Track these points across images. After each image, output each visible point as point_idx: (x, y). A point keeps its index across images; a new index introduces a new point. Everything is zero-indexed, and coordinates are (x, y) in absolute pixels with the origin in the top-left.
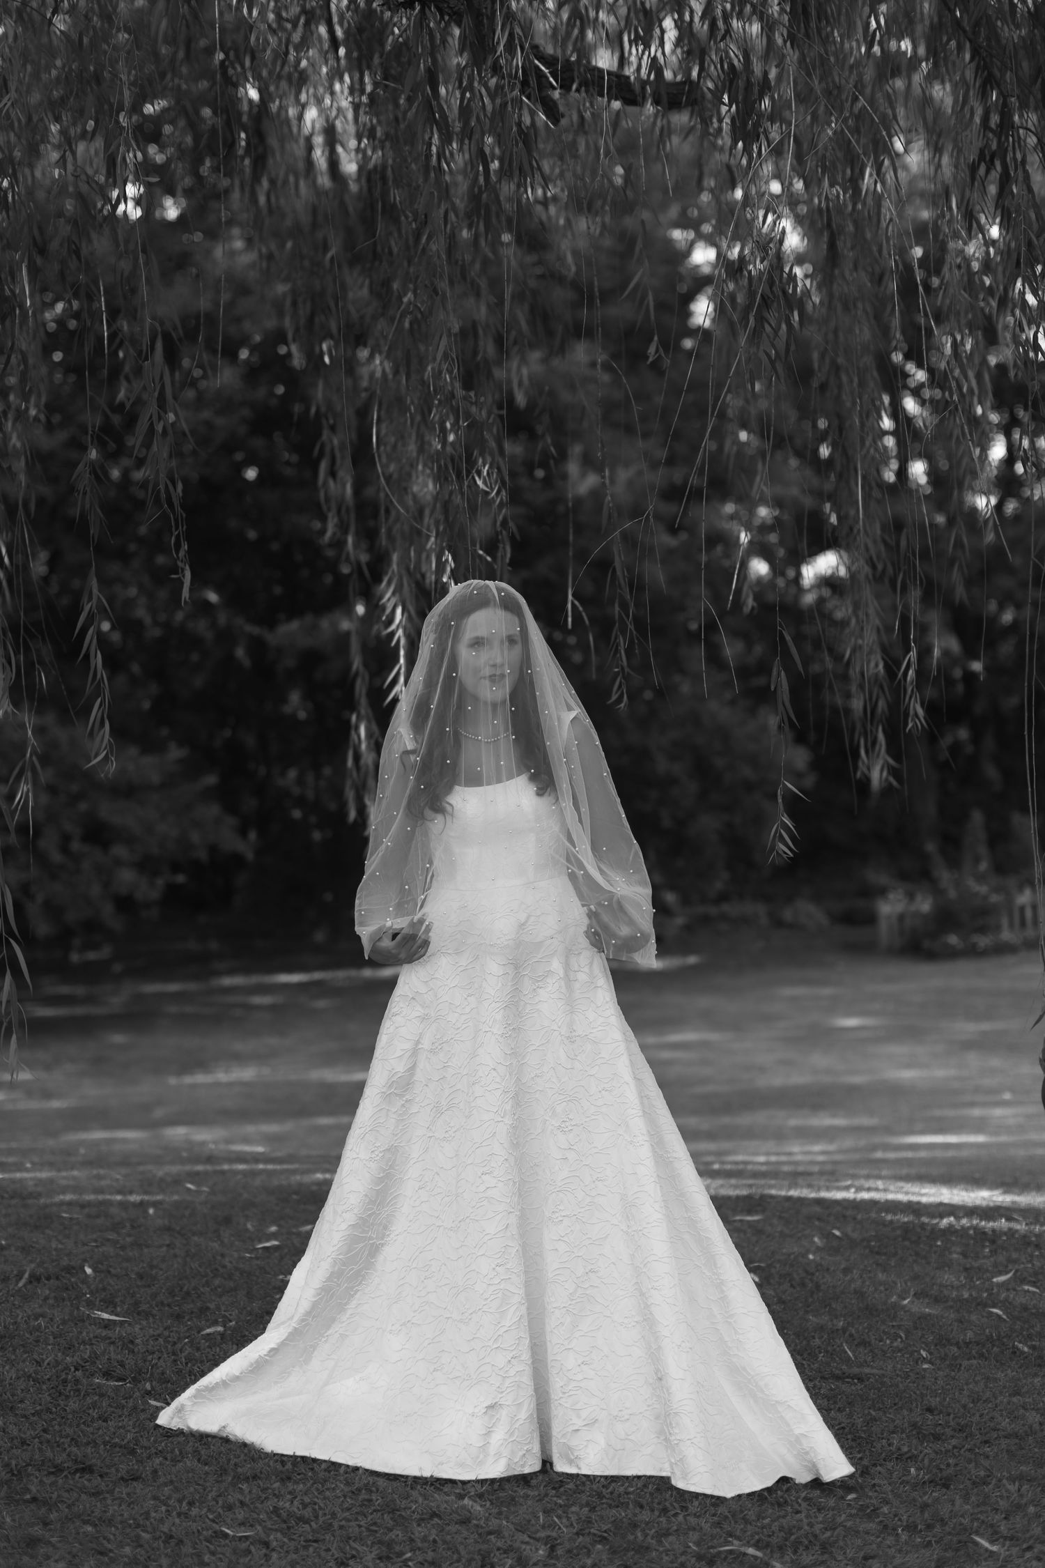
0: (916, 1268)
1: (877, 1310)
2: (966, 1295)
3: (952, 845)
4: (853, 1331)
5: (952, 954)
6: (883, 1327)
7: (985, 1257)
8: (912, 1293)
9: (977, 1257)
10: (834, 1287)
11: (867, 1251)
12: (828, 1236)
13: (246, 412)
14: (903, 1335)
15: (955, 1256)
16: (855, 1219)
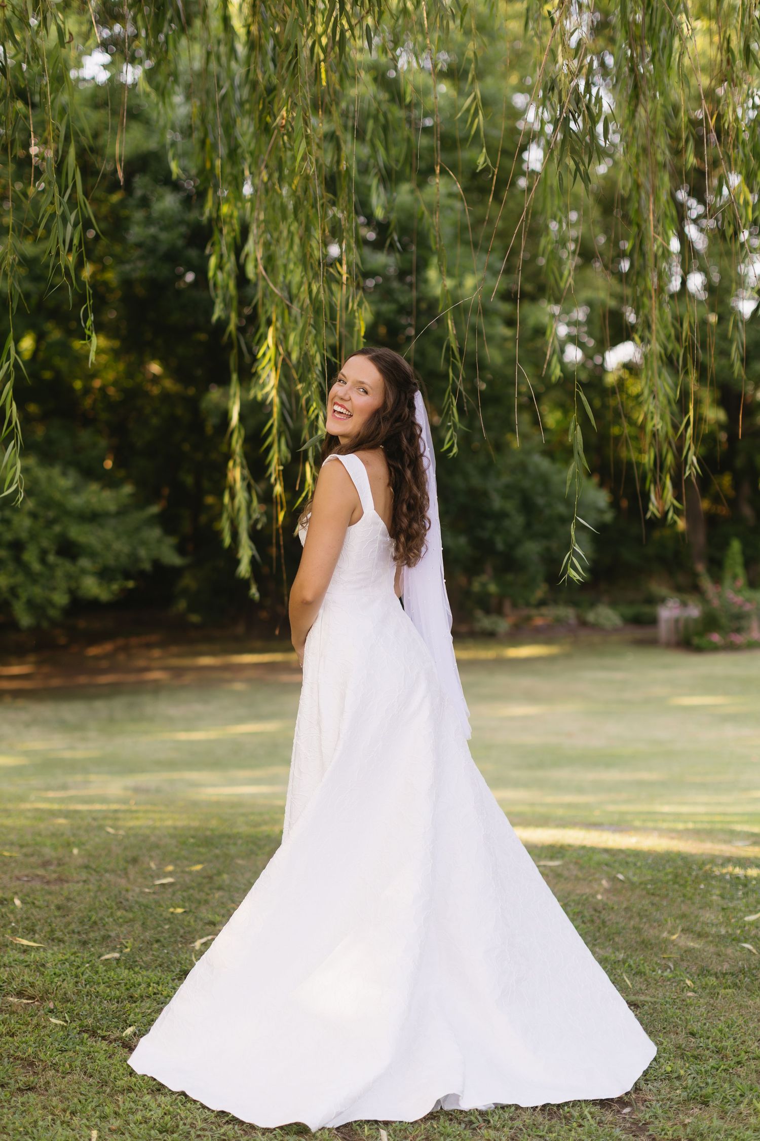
0: (683, 907)
1: (651, 944)
2: (723, 932)
3: (716, 566)
4: (632, 963)
5: (715, 649)
6: (655, 959)
7: (738, 899)
8: (680, 929)
9: (732, 899)
10: (617, 923)
11: (644, 892)
12: (614, 879)
13: (183, 229)
14: (672, 966)
15: (715, 898)
16: (635, 864)
